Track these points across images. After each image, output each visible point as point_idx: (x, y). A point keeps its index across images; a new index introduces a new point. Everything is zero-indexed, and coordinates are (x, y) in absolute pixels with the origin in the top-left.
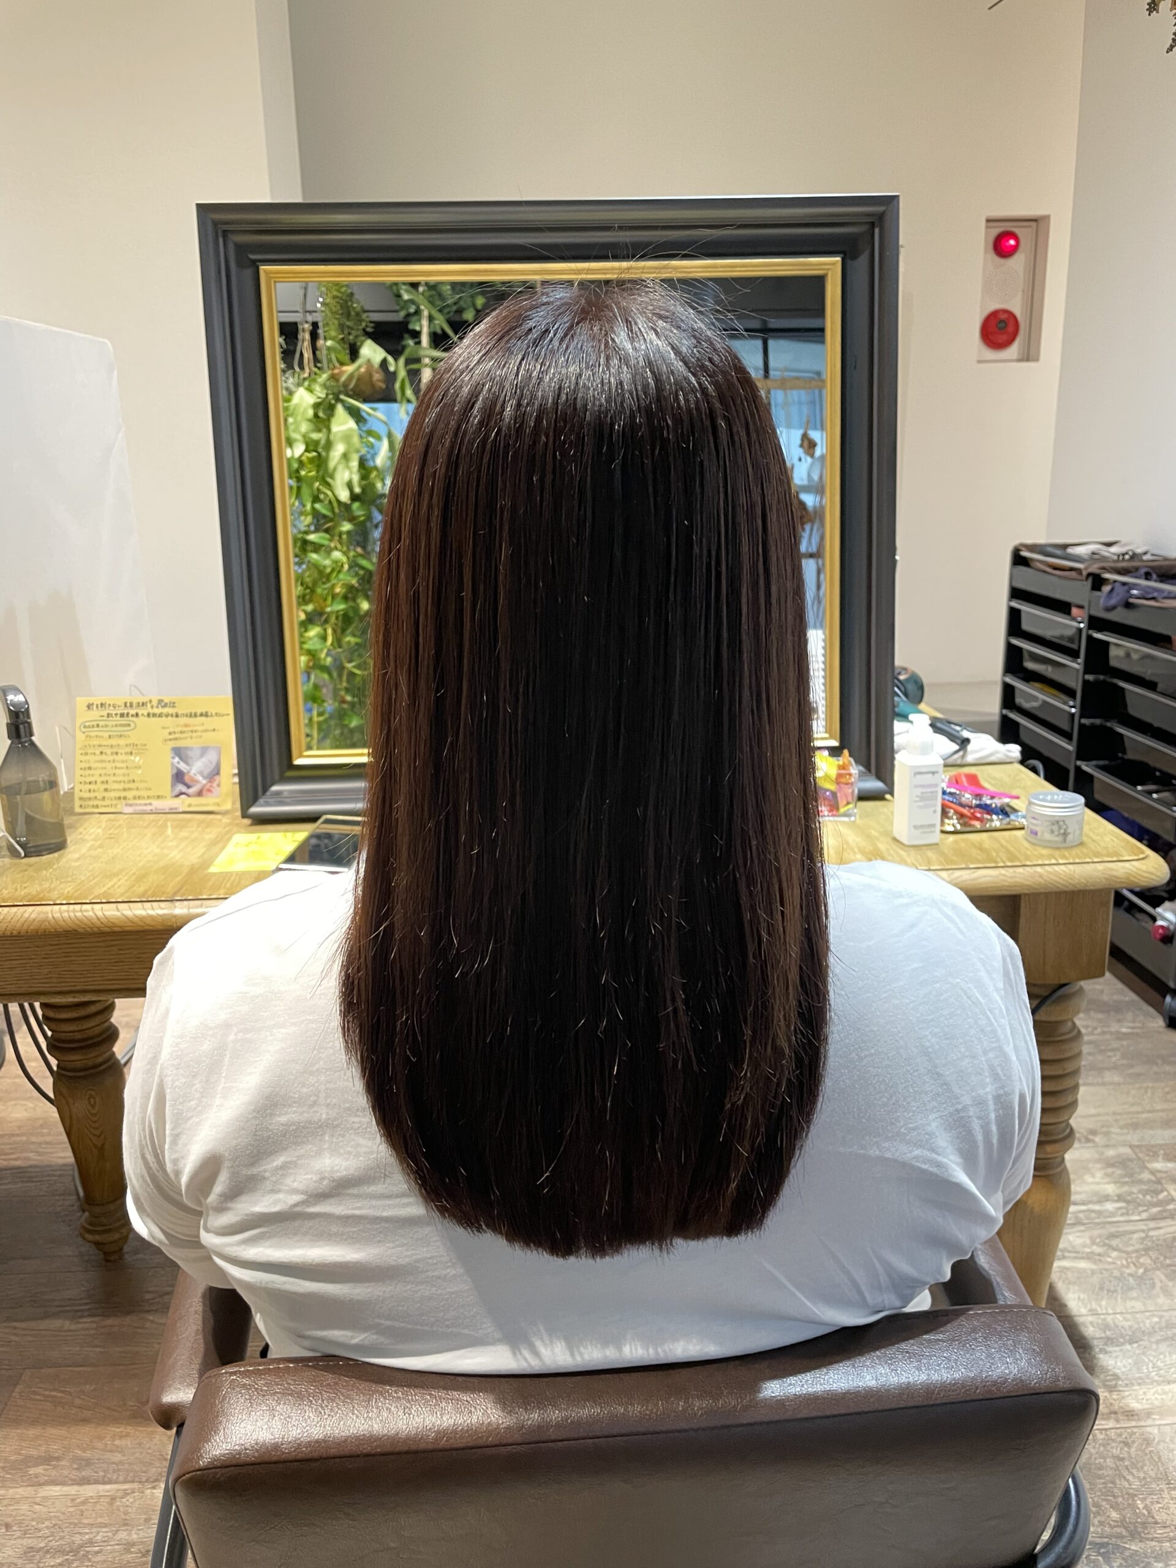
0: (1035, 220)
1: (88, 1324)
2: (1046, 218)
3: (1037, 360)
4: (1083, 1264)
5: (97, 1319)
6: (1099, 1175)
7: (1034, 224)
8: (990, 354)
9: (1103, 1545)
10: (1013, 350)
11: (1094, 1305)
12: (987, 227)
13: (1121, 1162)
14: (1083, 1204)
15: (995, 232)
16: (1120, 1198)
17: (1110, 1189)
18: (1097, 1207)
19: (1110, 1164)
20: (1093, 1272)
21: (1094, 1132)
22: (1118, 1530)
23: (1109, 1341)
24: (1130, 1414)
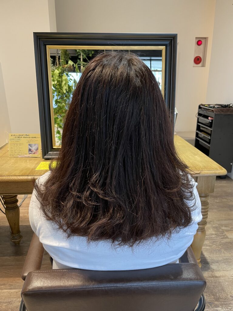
0: (205, 38)
1: (12, 258)
2: (208, 38)
3: (205, 67)
4: (208, 247)
5: (14, 257)
6: (211, 230)
7: (205, 39)
8: (196, 65)
9: (210, 303)
10: (200, 65)
11: (210, 255)
12: (196, 39)
13: (216, 227)
14: (208, 235)
15: (197, 40)
16: (216, 234)
17: (214, 233)
18: (211, 236)
19: (214, 228)
20: (210, 249)
21: (211, 221)
22: (213, 300)
23: (213, 262)
24: (216, 277)
